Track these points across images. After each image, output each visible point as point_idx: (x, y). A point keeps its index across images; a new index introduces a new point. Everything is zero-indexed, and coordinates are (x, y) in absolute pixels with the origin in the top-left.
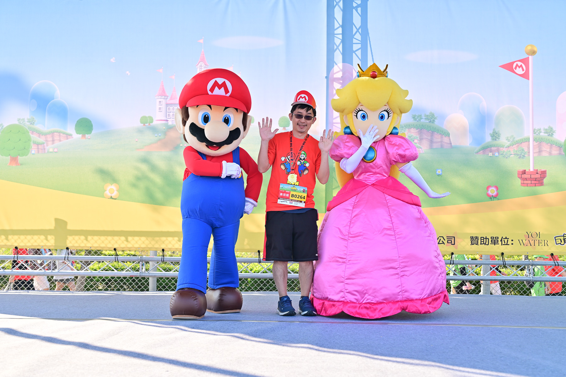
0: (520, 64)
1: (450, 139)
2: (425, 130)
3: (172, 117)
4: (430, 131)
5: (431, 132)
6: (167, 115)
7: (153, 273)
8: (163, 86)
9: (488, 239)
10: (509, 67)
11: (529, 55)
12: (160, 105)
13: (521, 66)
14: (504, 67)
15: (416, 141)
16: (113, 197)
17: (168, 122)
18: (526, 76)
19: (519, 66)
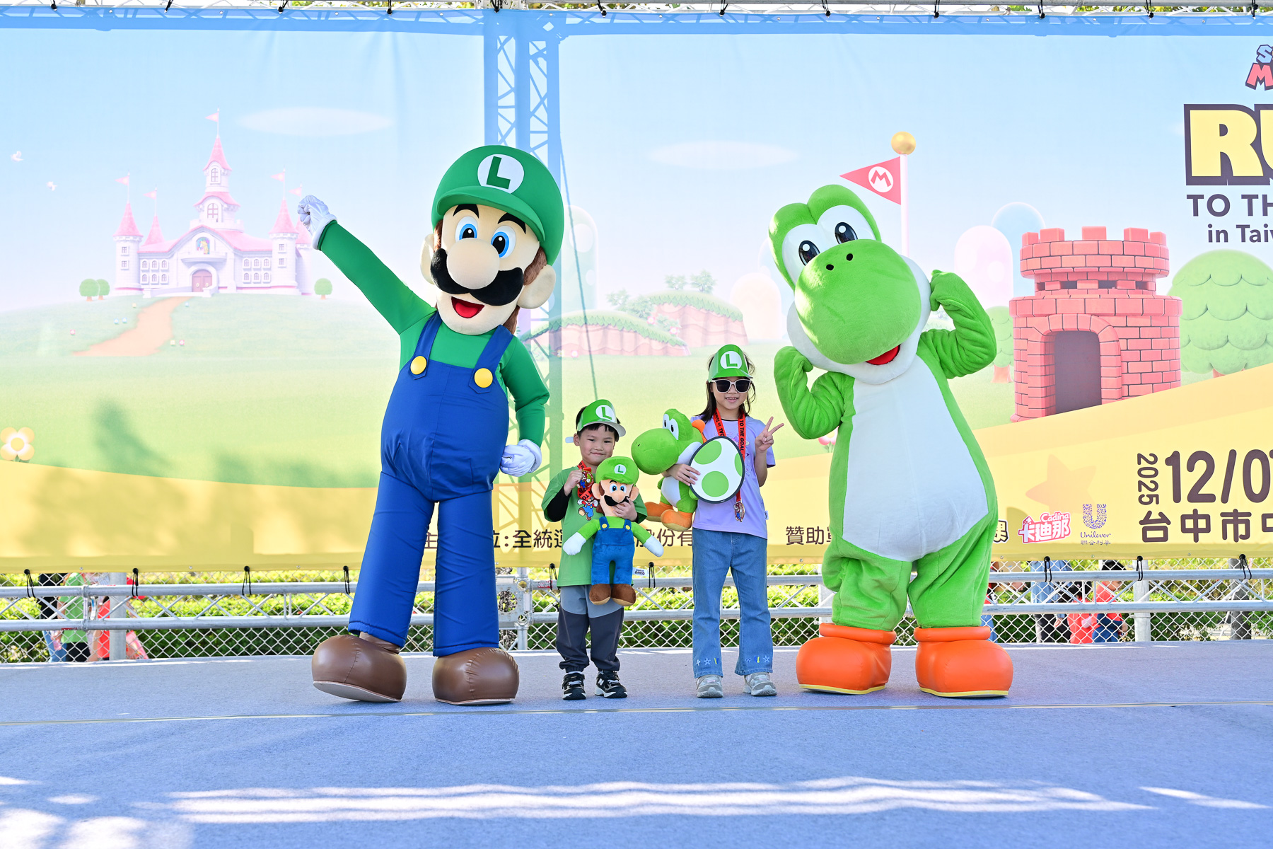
0: (881, 171)
1: (743, 327)
2: (692, 307)
3: (151, 282)
4: (701, 310)
5: (706, 312)
6: (139, 278)
7: (115, 622)
8: (130, 214)
9: (823, 531)
10: (860, 177)
11: (900, 153)
12: (125, 255)
13: (885, 175)
14: (848, 176)
15: (674, 331)
16: (20, 458)
17: (143, 292)
18: (894, 195)
19: (881, 174)
